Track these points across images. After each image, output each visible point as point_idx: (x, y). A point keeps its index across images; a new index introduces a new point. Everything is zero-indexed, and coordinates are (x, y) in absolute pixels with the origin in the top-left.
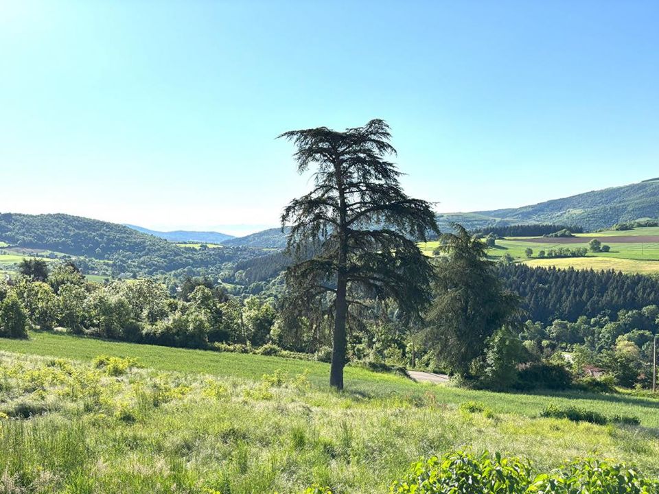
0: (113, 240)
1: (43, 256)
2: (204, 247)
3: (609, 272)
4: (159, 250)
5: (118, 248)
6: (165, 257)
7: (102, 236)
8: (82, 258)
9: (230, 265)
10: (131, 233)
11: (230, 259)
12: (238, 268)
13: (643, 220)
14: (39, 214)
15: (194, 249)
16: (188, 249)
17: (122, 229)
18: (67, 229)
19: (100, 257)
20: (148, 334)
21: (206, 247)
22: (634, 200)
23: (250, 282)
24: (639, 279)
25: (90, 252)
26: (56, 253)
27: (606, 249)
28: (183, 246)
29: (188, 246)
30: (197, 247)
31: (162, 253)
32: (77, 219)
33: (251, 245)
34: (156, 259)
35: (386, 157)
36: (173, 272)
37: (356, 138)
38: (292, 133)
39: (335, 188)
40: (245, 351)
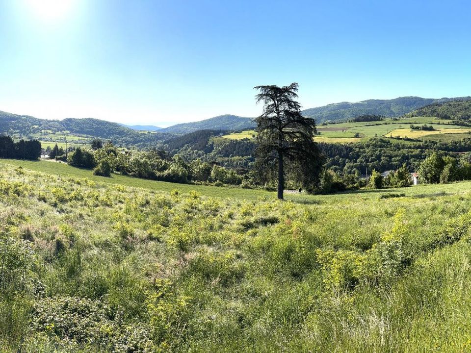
0: (111, 130)
1: (83, 137)
2: (149, 133)
3: (322, 143)
4: (130, 134)
5: (113, 133)
6: (132, 137)
7: (106, 128)
8: (99, 138)
9: (161, 141)
10: (119, 126)
11: (161, 138)
12: (165, 143)
13: (329, 121)
14: (81, 118)
15: (145, 134)
16: (142, 134)
17: (115, 125)
18: (92, 125)
19: (106, 137)
20: (159, 176)
21: (150, 133)
22: (325, 113)
23: (171, 150)
24: (332, 146)
25: (102, 136)
26: (88, 136)
27: (319, 134)
28: (140, 132)
29: (143, 132)
30: (146, 133)
31: (132, 135)
32: (97, 120)
33: (169, 132)
34: (129, 139)
35: (294, 99)
36: (136, 145)
37: (287, 90)
38: (259, 87)
39: (275, 112)
40: (207, 185)
